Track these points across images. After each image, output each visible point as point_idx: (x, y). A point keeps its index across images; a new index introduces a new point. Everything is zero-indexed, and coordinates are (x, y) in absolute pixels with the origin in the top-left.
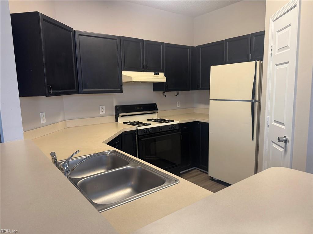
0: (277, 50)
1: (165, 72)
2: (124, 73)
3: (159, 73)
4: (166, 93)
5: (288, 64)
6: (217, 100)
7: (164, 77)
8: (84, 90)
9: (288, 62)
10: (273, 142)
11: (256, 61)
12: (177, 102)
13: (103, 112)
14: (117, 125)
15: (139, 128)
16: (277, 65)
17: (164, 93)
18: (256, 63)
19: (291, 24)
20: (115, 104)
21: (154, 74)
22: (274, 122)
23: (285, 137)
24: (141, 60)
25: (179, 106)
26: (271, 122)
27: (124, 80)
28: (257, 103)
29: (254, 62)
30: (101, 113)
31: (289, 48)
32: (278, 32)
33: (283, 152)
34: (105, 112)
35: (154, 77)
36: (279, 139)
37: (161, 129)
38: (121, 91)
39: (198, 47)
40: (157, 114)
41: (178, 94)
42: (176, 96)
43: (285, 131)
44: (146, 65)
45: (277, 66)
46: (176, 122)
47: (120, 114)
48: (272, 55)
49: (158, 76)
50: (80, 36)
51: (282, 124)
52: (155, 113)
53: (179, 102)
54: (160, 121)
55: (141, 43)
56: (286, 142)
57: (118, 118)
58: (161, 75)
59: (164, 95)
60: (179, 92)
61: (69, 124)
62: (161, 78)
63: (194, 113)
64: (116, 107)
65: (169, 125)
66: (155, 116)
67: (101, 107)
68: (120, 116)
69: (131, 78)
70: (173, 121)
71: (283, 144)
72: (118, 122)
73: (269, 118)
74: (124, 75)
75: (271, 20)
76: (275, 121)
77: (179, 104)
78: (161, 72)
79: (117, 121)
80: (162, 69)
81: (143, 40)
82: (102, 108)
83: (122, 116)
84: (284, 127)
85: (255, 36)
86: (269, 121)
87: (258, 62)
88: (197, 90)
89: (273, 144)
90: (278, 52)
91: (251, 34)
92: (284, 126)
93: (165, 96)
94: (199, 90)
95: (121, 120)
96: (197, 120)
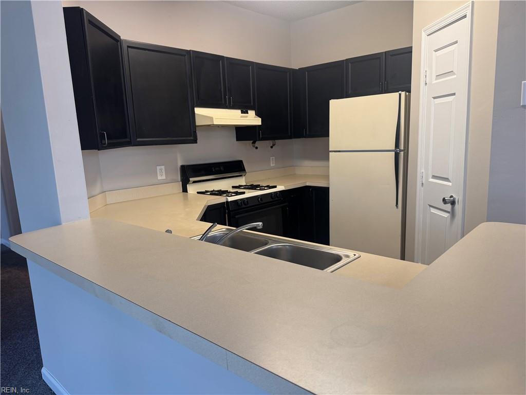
0: (434, 77)
1: (256, 109)
2: (198, 111)
3: (249, 112)
4: (258, 144)
5: (454, 96)
6: (339, 151)
7: (255, 117)
8: (138, 140)
9: (454, 94)
10: (430, 206)
11: (400, 92)
12: (271, 158)
13: (161, 177)
14: (186, 198)
15: (230, 199)
16: (434, 98)
17: (254, 143)
18: (400, 95)
19: (458, 42)
20: (180, 163)
21: (242, 113)
22: (432, 178)
23: (451, 197)
24: (222, 90)
25: (274, 165)
26: (427, 179)
27: (199, 122)
28: (402, 153)
29: (397, 94)
30: (159, 178)
31: (454, 74)
32: (436, 51)
33: (449, 217)
34: (166, 177)
35: (242, 117)
36: (444, 200)
37: (261, 199)
38: (195, 141)
39: (302, 70)
40: (244, 177)
41: (274, 145)
42: (272, 147)
43: (453, 189)
44: (229, 99)
45: (435, 100)
46: (280, 188)
47: (191, 179)
48: (426, 84)
49: (247, 117)
50: (129, 49)
51: (447, 179)
52: (241, 176)
53: (274, 157)
54: (253, 187)
55: (221, 62)
56: (453, 203)
57: (188, 185)
58: (252, 113)
59: (254, 146)
60: (276, 141)
61: (112, 198)
62: (252, 119)
63: (295, 174)
64: (183, 167)
65: (271, 194)
66: (241, 181)
67: (158, 168)
68: (190, 182)
69: (211, 118)
70: (275, 187)
71: (448, 207)
72: (187, 192)
73: (424, 173)
74: (198, 114)
75: (424, 35)
76: (434, 177)
77: (274, 161)
78: (252, 109)
79: (185, 190)
80: (252, 104)
81: (223, 57)
82: (161, 170)
83: (194, 182)
84: (450, 184)
85: (392, 55)
86: (424, 177)
87: (403, 94)
88: (303, 137)
89: (431, 208)
90: (436, 79)
91: (385, 52)
92: (450, 182)
93: (257, 148)
94: (305, 137)
95: (192, 189)
96: (308, 184)
